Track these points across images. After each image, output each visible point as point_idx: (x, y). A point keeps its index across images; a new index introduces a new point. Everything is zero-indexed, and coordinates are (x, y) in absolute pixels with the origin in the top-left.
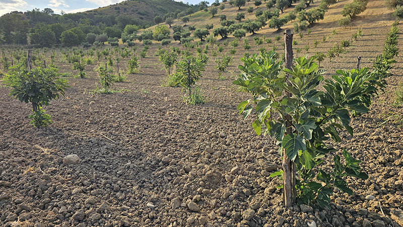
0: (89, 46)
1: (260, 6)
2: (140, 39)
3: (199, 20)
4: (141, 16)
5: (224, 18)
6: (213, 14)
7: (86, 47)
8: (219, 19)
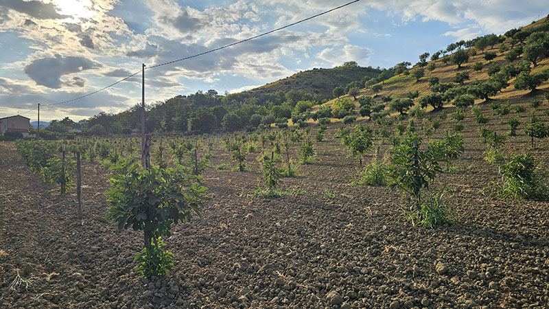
0: (254, 130)
1: (495, 60)
2: (315, 117)
3: (396, 88)
4: (317, 90)
5: (435, 81)
6: (418, 77)
7: (250, 131)
8: (427, 84)
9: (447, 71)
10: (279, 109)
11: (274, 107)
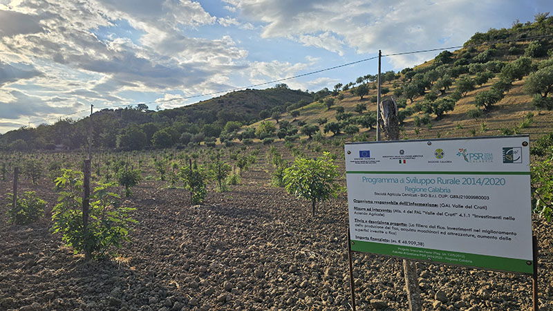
0: (183, 148)
4: (249, 109)
5: (341, 110)
6: (329, 106)
7: (180, 148)
9: (352, 101)
10: (210, 127)
11: (205, 125)
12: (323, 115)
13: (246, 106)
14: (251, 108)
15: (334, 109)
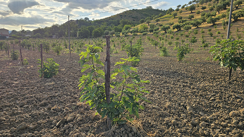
1: (205, 10)
3: (165, 20)
5: (181, 18)
6: (175, 16)
7: (104, 37)
9: (186, 14)
10: (117, 28)
11: (115, 27)
12: (171, 21)
13: (133, 18)
14: (135, 18)
15: (177, 18)
